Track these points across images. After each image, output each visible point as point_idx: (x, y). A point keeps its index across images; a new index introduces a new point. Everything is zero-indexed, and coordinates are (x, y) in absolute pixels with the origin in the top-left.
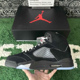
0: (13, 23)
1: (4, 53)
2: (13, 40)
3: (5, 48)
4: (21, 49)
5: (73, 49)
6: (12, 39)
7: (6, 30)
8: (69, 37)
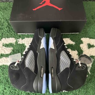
0: (11, 9)
1: (4, 49)
2: (13, 33)
3: (5, 43)
4: (24, 44)
5: (88, 44)
6: (12, 31)
7: (4, 19)
8: (85, 28)
